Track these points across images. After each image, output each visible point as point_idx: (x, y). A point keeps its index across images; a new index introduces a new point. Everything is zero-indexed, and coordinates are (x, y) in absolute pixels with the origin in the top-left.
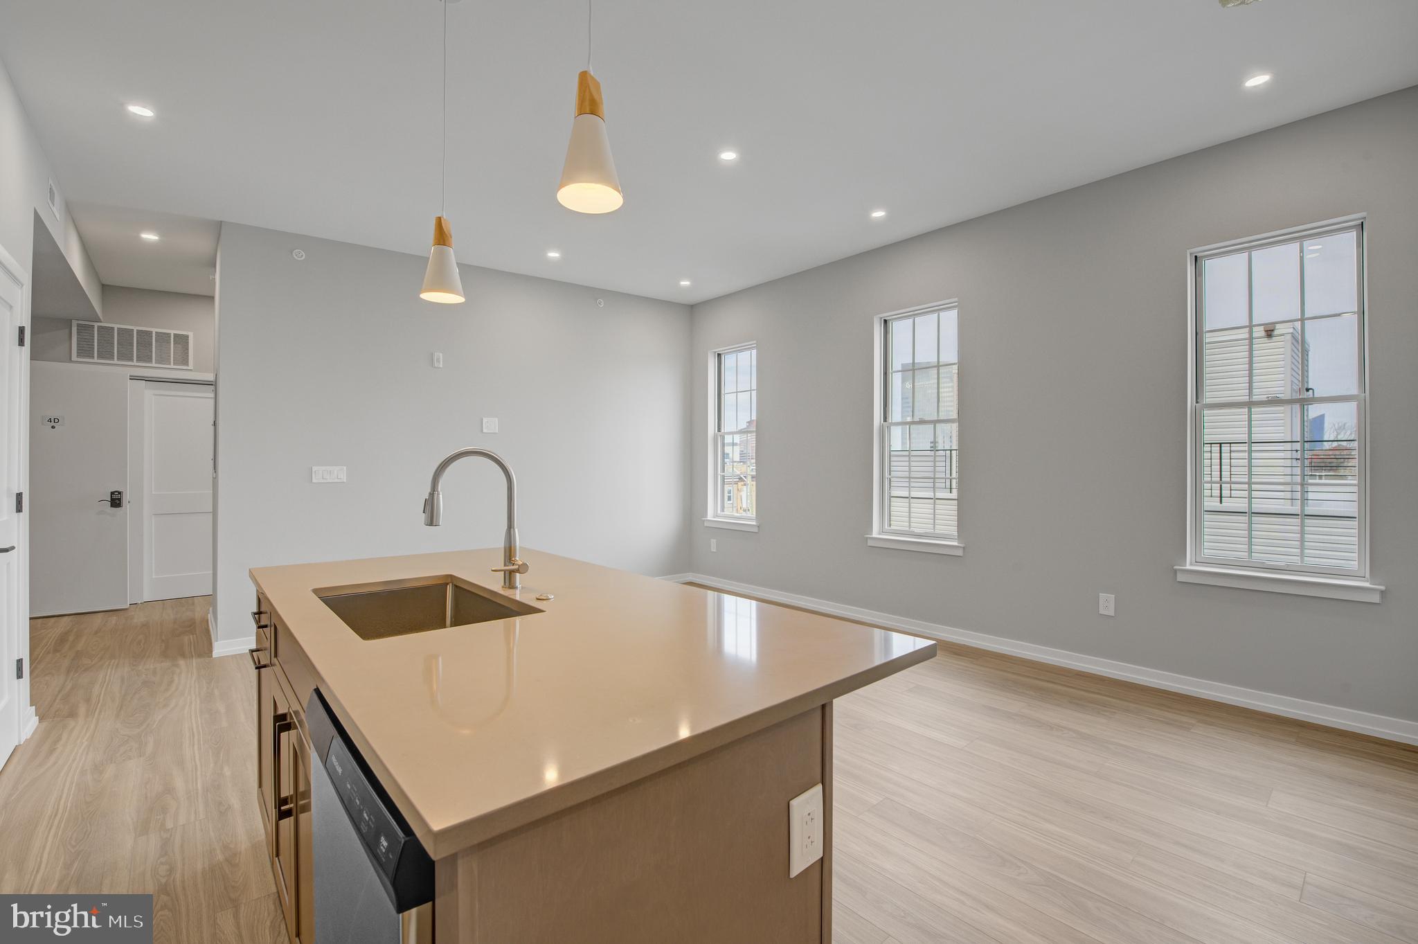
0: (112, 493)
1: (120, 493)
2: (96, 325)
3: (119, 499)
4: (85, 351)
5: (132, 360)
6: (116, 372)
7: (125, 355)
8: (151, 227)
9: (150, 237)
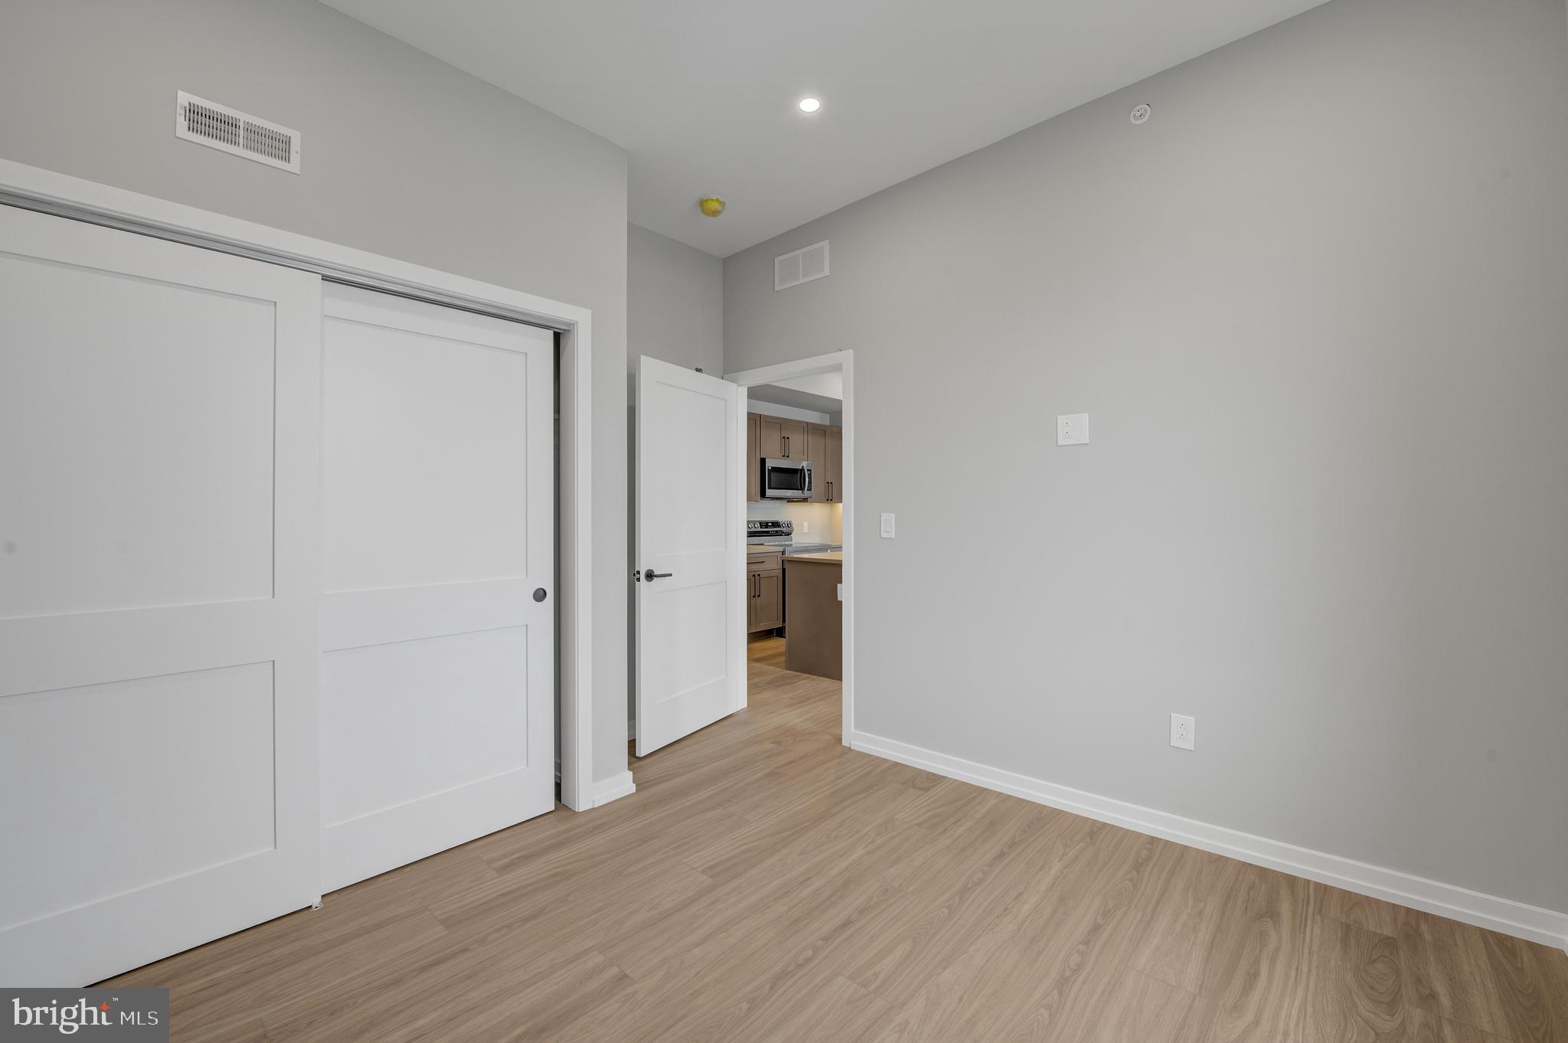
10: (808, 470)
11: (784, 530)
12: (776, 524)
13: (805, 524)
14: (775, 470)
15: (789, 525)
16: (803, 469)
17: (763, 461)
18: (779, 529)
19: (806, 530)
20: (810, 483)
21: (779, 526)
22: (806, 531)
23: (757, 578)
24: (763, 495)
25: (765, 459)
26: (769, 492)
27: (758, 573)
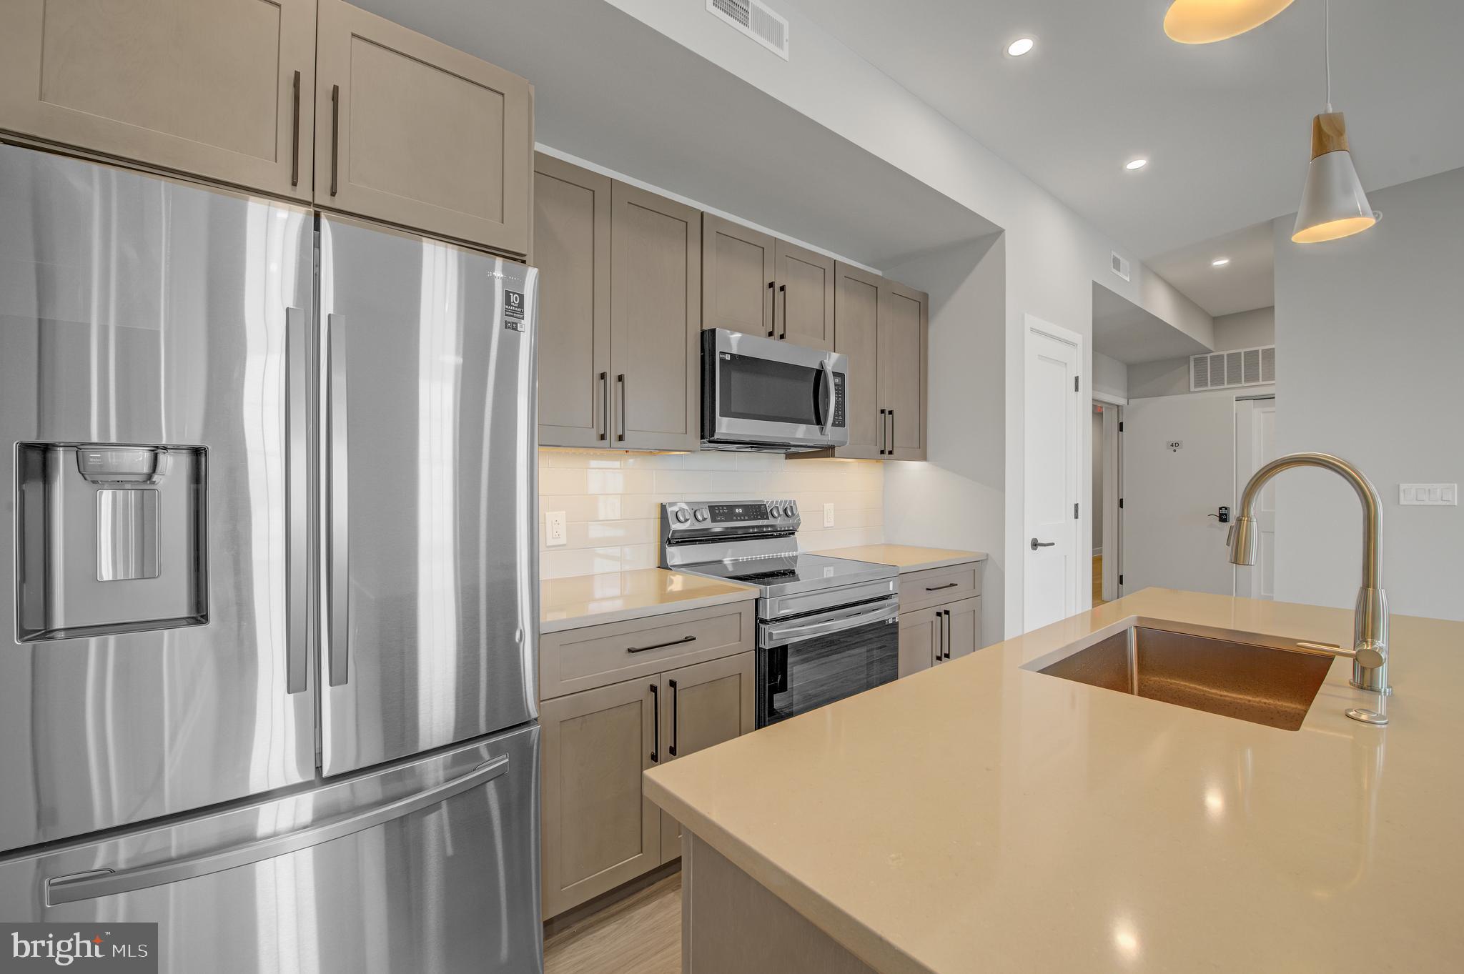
0: (1220, 509)
1: (1226, 509)
2: (1209, 356)
3: (1226, 515)
4: (1201, 382)
5: (1240, 382)
6: (1226, 395)
7: (1234, 379)
8: (1220, 255)
9: (1220, 262)
10: (835, 374)
11: (780, 522)
12: (757, 510)
13: (829, 507)
14: (741, 362)
15: (789, 511)
16: (819, 373)
17: (708, 339)
18: (765, 522)
19: (829, 520)
20: (840, 406)
21: (764, 516)
22: (832, 524)
23: (665, 693)
24: (707, 430)
25: (713, 331)
26: (725, 426)
27: (667, 677)
